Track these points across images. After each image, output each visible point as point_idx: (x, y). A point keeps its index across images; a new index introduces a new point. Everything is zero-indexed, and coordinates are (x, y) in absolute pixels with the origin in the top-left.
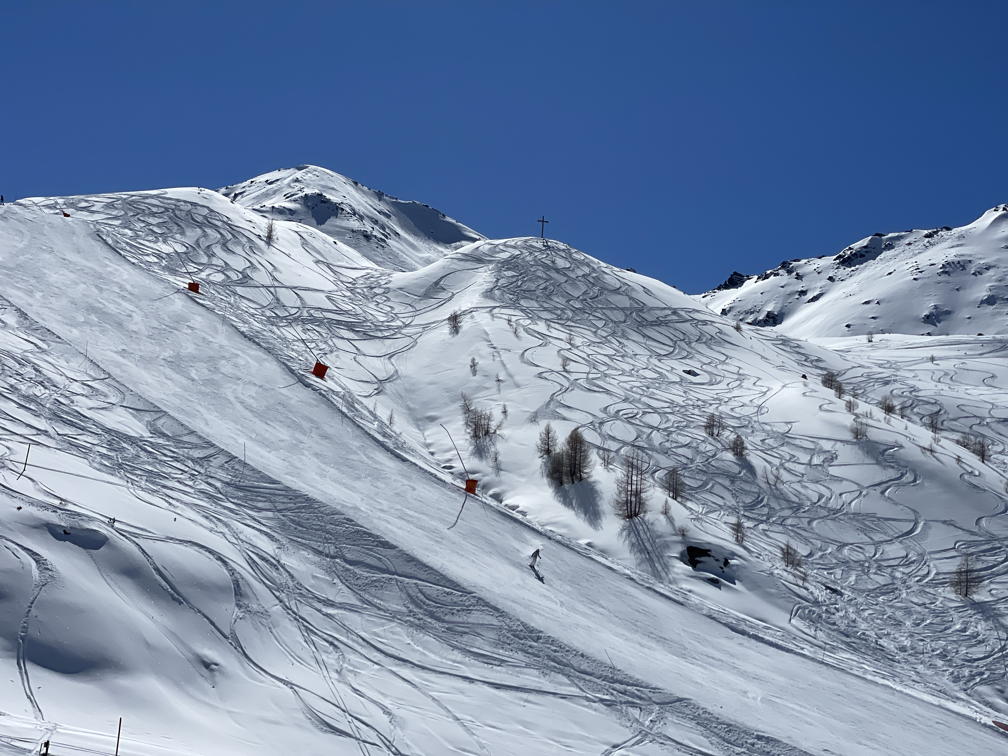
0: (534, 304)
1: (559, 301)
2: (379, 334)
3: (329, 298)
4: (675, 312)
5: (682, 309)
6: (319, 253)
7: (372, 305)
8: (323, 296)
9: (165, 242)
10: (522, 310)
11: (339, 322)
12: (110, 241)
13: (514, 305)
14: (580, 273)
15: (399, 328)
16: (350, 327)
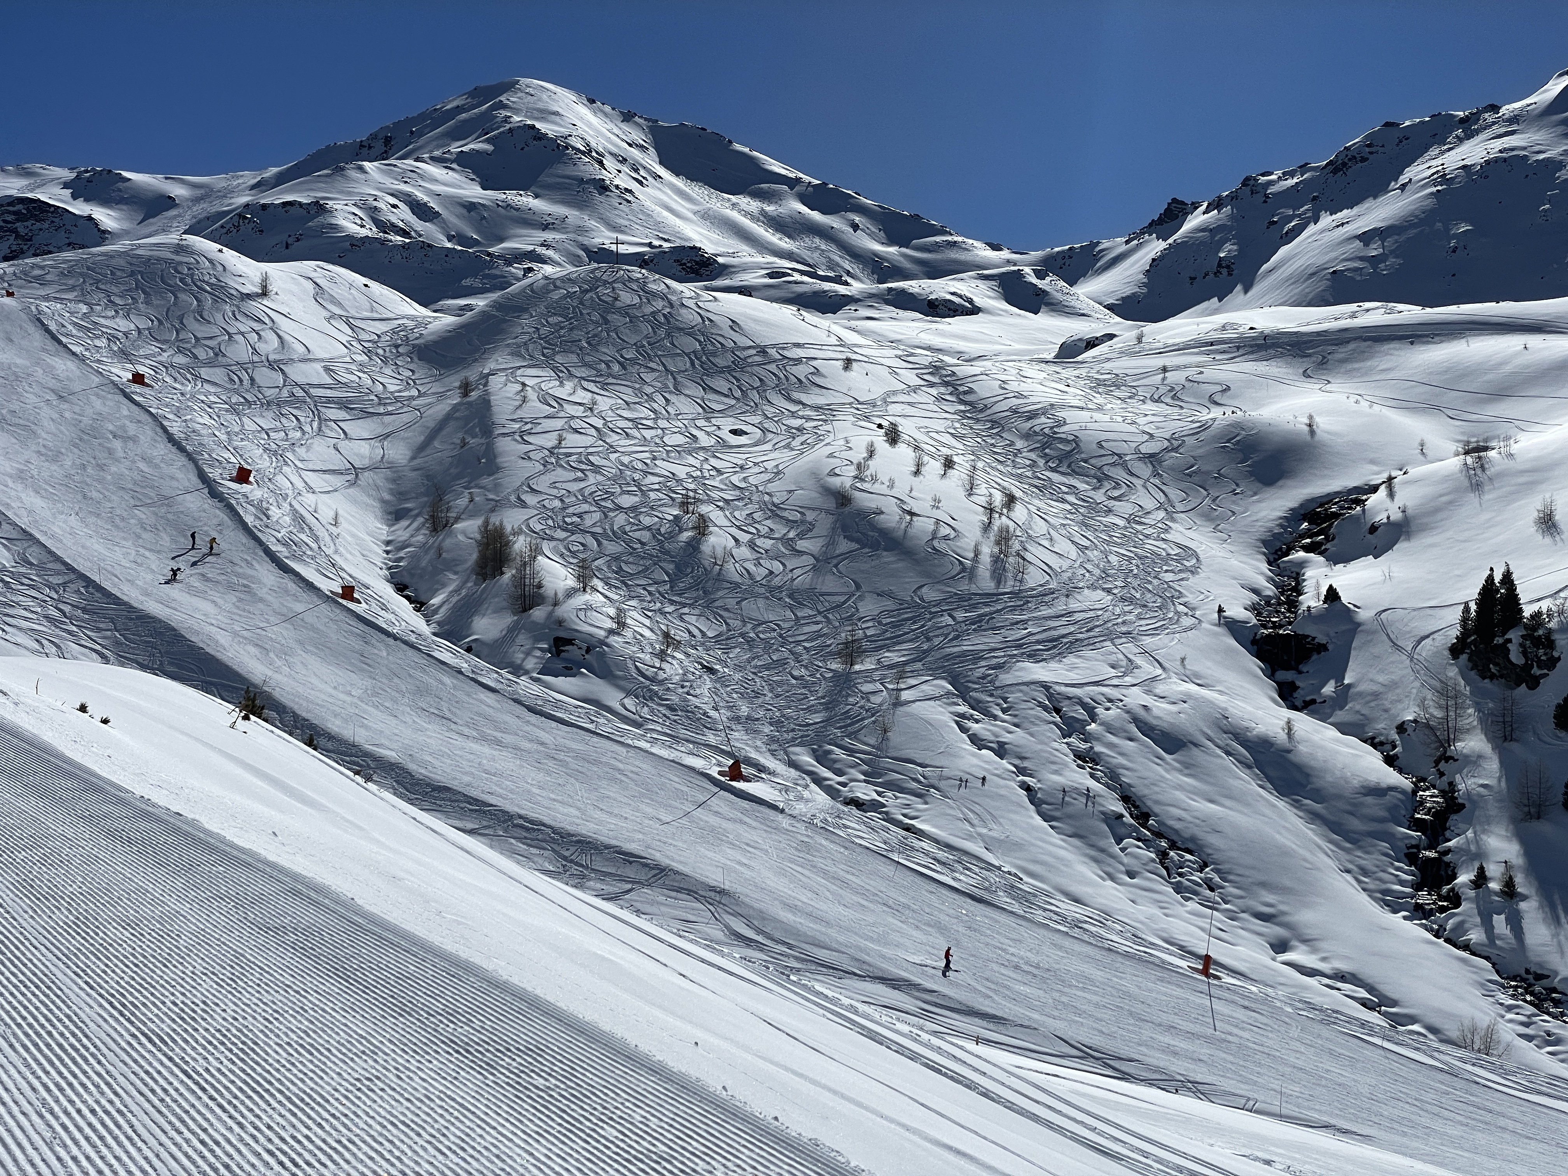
0: (573, 358)
1: (608, 352)
2: (381, 410)
3: (327, 369)
4: (762, 351)
5: (774, 346)
6: (339, 304)
7: (388, 371)
8: (318, 366)
9: (127, 316)
10: (555, 369)
11: (329, 400)
12: (53, 327)
13: (548, 362)
14: (648, 310)
15: (412, 398)
16: (344, 405)
